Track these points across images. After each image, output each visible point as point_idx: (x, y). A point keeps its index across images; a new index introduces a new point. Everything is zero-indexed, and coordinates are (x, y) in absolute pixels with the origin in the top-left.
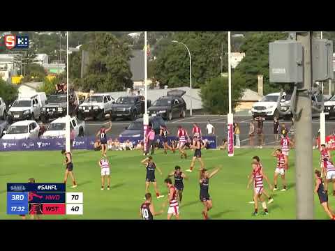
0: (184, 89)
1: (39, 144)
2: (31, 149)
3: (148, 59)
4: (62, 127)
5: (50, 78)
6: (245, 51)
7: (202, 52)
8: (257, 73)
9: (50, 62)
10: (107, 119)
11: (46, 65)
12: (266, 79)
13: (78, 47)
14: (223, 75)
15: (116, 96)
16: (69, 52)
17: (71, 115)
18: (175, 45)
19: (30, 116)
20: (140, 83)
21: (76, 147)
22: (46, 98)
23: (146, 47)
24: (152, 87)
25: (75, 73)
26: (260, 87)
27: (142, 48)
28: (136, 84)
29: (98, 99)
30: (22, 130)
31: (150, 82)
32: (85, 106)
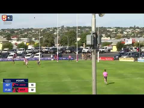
0: (66, 46)
1: (33, 59)
2: (31, 60)
3: (58, 39)
4: (38, 55)
5: (36, 44)
6: (81, 37)
7: (71, 38)
8: (83, 43)
9: (35, 40)
10: (49, 53)
11: (35, 41)
12: (86, 44)
13: (42, 37)
14: (76, 43)
15: (51, 48)
16: (40, 38)
17: (40, 52)
18: (65, 36)
19: (31, 53)
20: (56, 45)
21: (42, 60)
22: (34, 48)
23: (58, 36)
24: (59, 46)
25: (41, 42)
26: (84, 46)
27: (57, 37)
28: (55, 45)
29: (47, 49)
30: (29, 56)
31: (59, 45)
32: (44, 50)
